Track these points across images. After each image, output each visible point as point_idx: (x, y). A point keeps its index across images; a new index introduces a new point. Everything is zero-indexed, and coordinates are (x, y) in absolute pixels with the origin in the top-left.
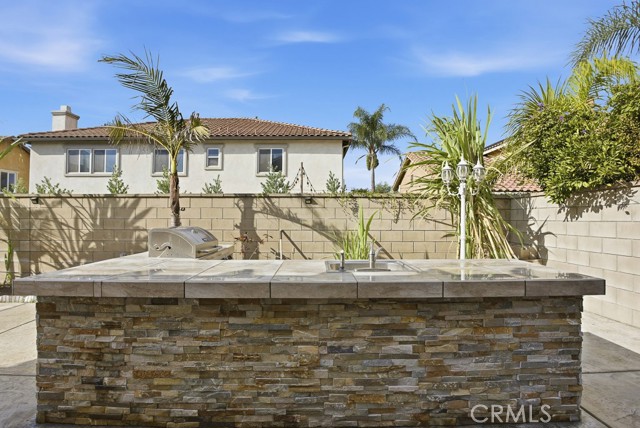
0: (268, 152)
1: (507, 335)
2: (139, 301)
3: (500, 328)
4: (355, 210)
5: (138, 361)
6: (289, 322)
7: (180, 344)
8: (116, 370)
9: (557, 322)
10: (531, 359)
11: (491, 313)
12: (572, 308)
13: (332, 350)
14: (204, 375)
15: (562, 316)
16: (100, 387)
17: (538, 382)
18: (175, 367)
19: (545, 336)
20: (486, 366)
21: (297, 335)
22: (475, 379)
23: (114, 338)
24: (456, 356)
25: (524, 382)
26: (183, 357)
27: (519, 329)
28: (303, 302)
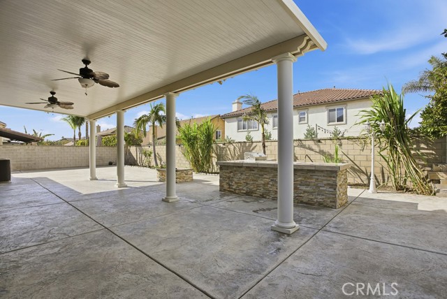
0: (334, 110)
1: (314, 181)
2: (236, 167)
3: (312, 178)
4: (341, 145)
5: (236, 180)
6: (263, 173)
7: (243, 177)
8: (232, 181)
9: (329, 178)
10: (321, 188)
11: (309, 174)
12: (334, 175)
13: (272, 180)
14: (247, 184)
15: (331, 177)
16: (229, 185)
17: (323, 195)
18: (242, 182)
19: (325, 182)
20: (308, 189)
21: (265, 176)
22: (305, 192)
23: (231, 175)
24: (300, 185)
25: (318, 195)
26: (243, 179)
27: (318, 179)
28: (266, 168)
